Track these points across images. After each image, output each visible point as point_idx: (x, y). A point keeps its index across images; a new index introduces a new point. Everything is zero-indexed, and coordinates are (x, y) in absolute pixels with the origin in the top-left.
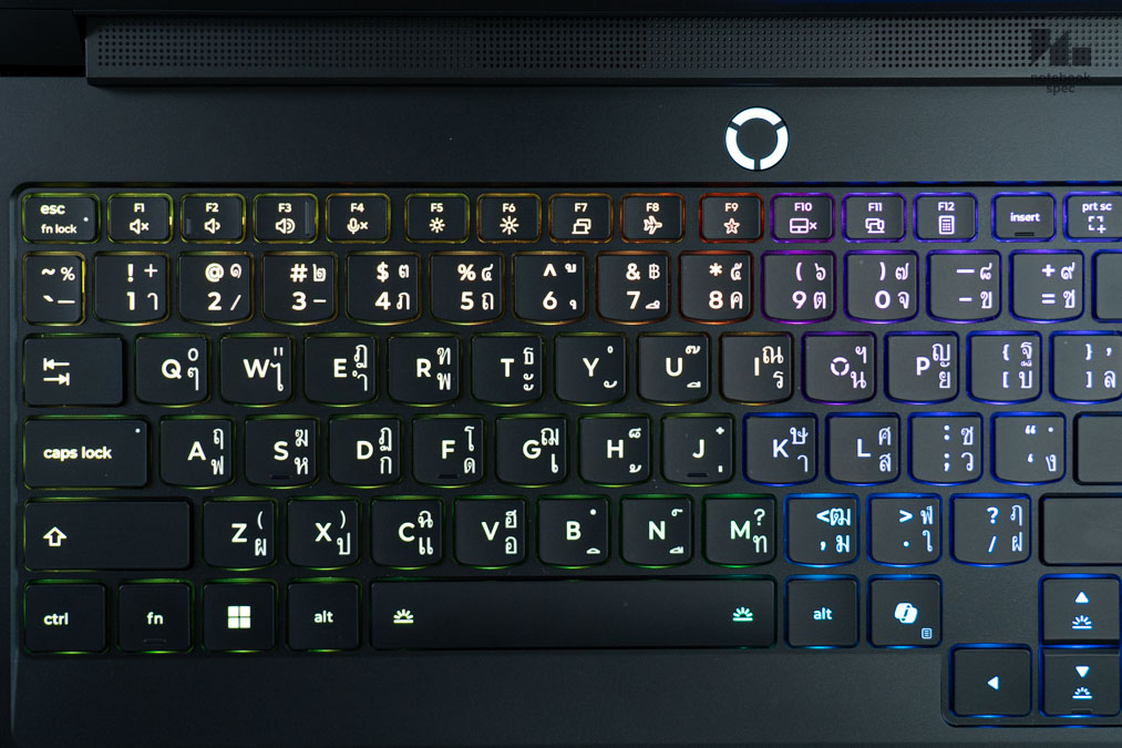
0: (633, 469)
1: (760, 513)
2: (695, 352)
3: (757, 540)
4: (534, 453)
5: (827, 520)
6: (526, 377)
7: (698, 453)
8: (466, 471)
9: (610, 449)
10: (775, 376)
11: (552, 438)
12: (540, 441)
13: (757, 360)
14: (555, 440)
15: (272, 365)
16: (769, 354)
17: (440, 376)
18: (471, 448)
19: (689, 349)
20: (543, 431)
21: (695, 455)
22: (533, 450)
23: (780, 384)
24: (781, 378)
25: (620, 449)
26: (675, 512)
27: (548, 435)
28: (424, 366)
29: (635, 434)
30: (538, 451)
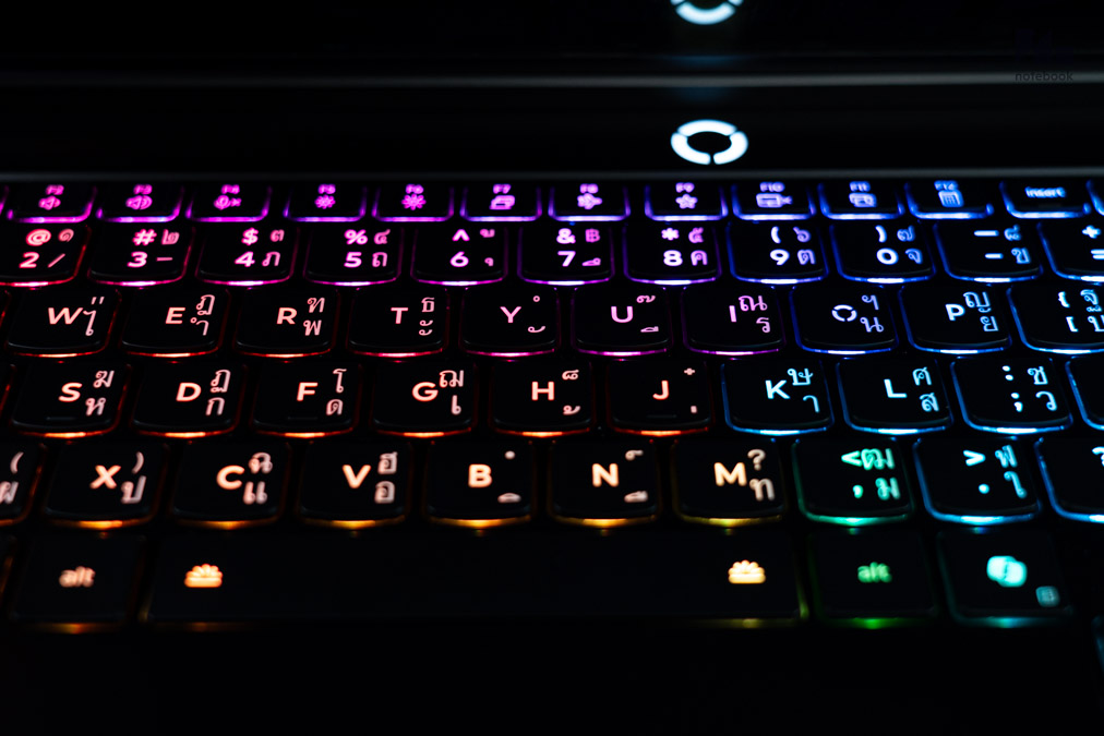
0: (568, 410)
1: (756, 455)
2: (648, 301)
3: (756, 485)
4: (429, 395)
5: (858, 463)
6: (423, 323)
7: (661, 393)
8: (329, 412)
9: (536, 390)
10: (759, 321)
11: (454, 380)
12: (437, 381)
13: (732, 308)
14: (458, 380)
15: (85, 313)
16: (747, 302)
17: (308, 325)
18: (339, 389)
19: (640, 299)
20: (442, 374)
21: (656, 396)
22: (427, 392)
23: (767, 328)
24: (767, 323)
25: (550, 390)
26: (630, 455)
27: (448, 378)
28: (288, 314)
29: (570, 375)
30: (434, 393)
